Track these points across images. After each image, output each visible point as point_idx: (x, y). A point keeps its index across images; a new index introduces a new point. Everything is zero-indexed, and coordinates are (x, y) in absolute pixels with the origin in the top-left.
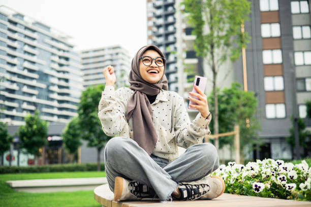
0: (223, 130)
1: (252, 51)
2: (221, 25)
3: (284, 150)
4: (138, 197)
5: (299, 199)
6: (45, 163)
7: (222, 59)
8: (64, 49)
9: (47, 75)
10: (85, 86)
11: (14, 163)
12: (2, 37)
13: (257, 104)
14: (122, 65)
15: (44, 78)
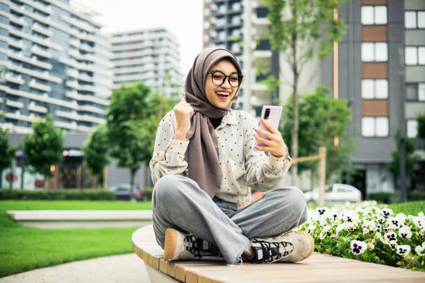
0: (304, 151)
1: (348, 42)
2: (308, 8)
3: (384, 180)
4: (196, 256)
5: (414, 268)
6: (58, 187)
7: (306, 55)
8: (87, 30)
9: (63, 65)
10: (115, 83)
11: (16, 186)
12: (3, 10)
13: (350, 118)
14: (167, 55)
15: (60, 69)
